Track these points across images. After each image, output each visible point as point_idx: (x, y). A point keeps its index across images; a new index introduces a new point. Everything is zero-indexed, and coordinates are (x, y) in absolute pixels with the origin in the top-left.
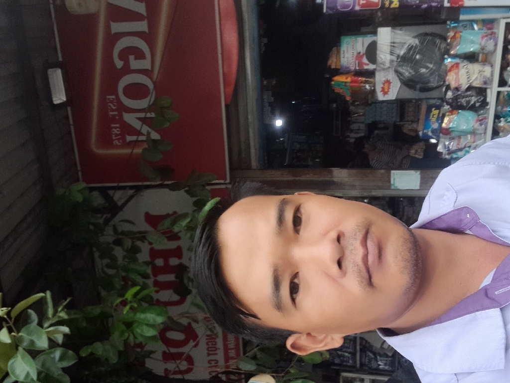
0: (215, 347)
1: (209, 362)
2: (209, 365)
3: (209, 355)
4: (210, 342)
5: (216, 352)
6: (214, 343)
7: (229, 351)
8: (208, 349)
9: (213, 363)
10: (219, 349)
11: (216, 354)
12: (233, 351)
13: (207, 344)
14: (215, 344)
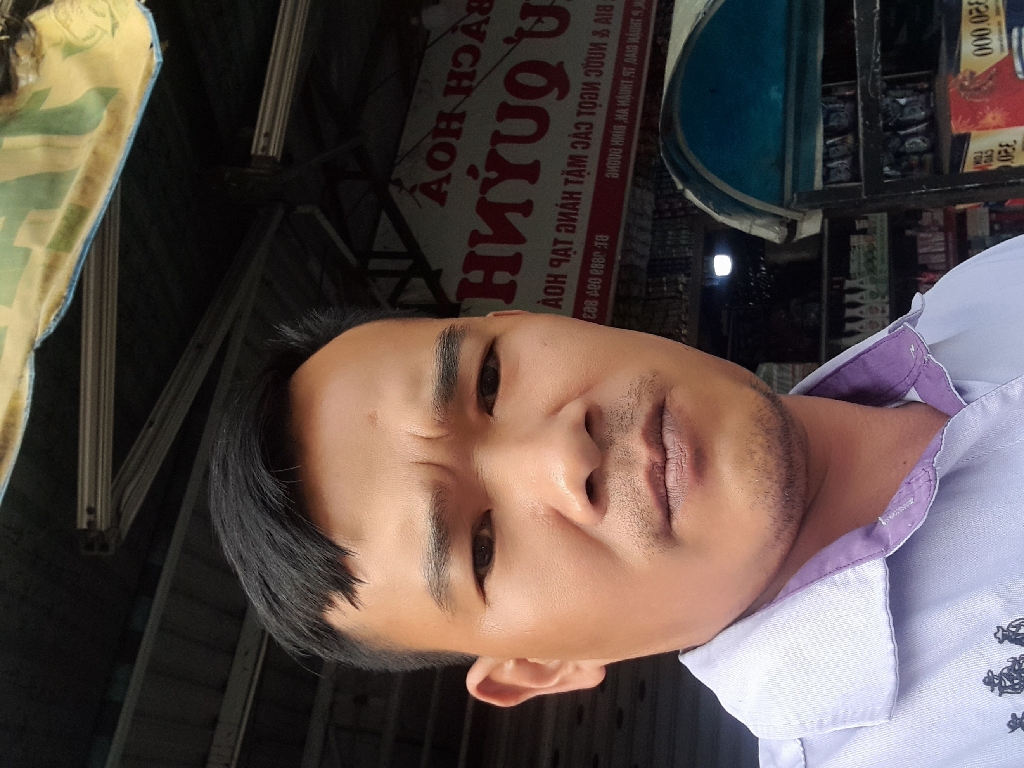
0: (595, 104)
1: (577, 126)
2: (578, 131)
3: (579, 113)
4: (585, 94)
5: (594, 110)
6: (594, 96)
7: (618, 111)
8: (580, 105)
9: (583, 129)
10: (600, 106)
11: (593, 114)
12: (625, 112)
13: (582, 96)
14: (596, 98)
